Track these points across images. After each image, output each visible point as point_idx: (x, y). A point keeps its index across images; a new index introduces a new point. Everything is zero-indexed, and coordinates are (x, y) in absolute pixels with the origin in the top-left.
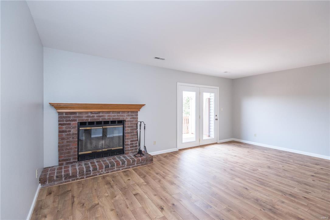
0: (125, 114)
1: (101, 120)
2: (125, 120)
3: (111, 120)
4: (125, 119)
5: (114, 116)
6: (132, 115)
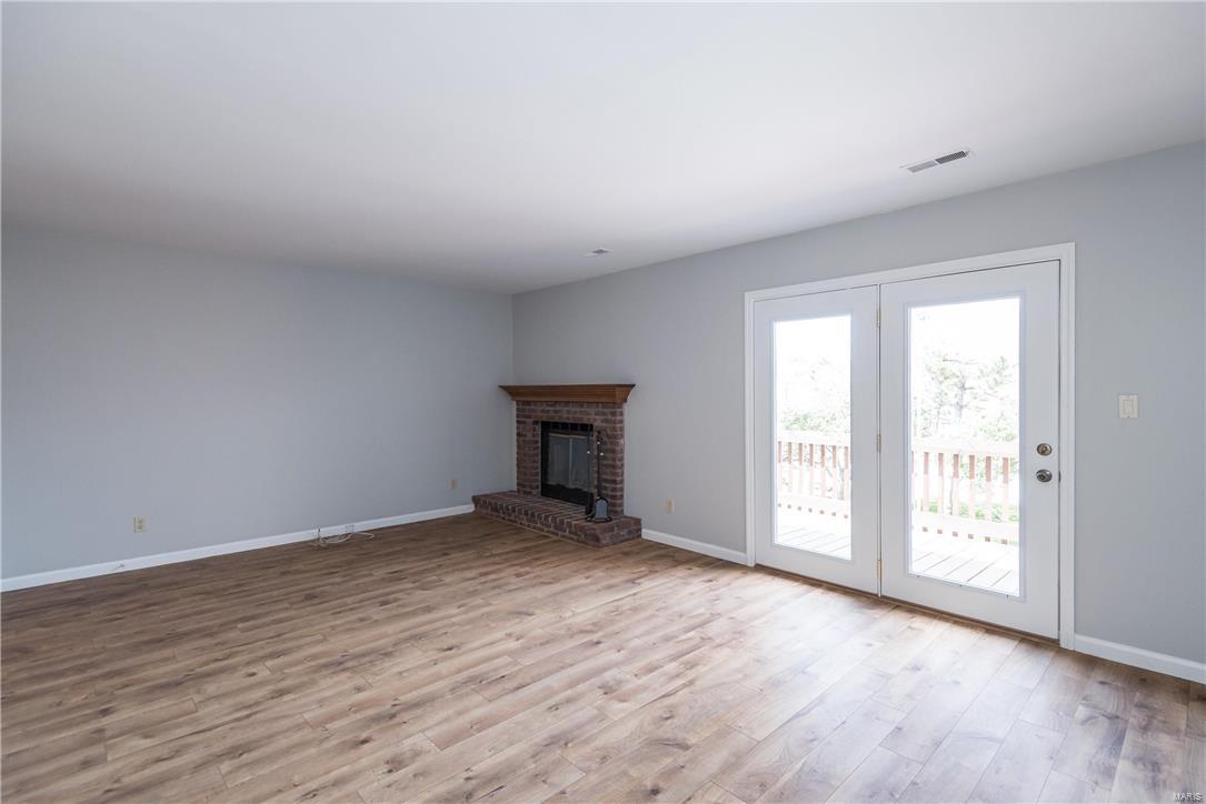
0: (592, 410)
1: (557, 420)
2: (592, 425)
3: (572, 421)
4: (591, 422)
5: (575, 412)
6: (604, 414)
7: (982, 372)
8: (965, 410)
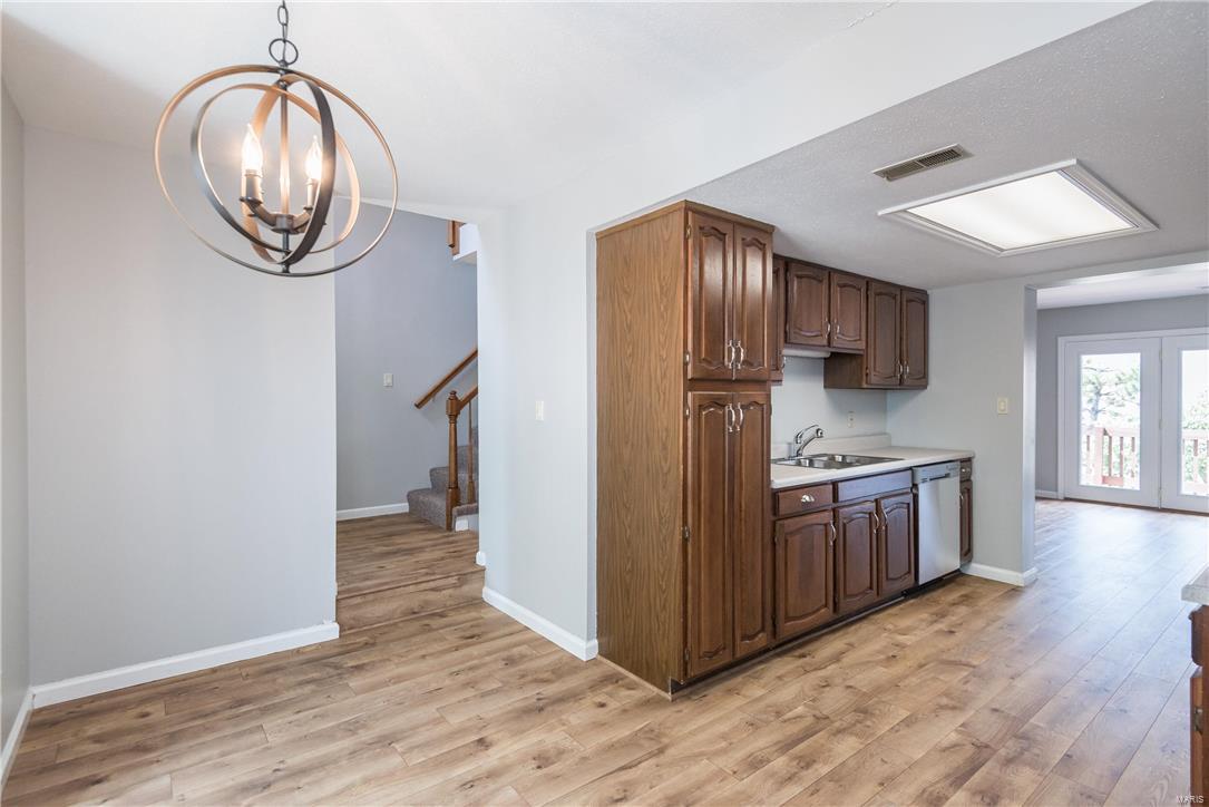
7: (1120, 379)
8: (1099, 414)
